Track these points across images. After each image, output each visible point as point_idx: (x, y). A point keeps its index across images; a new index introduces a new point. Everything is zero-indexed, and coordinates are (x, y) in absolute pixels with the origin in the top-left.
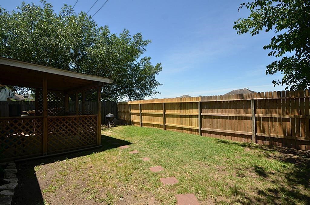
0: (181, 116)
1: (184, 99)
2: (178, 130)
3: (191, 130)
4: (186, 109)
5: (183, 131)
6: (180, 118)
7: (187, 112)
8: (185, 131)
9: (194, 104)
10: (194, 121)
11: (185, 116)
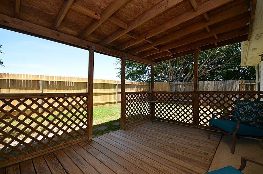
0: (104, 94)
1: (107, 81)
2: (100, 106)
3: (110, 103)
4: (107, 88)
5: (105, 105)
6: (102, 96)
7: (108, 91)
8: (106, 105)
9: (113, 85)
10: (113, 97)
11: (107, 94)
